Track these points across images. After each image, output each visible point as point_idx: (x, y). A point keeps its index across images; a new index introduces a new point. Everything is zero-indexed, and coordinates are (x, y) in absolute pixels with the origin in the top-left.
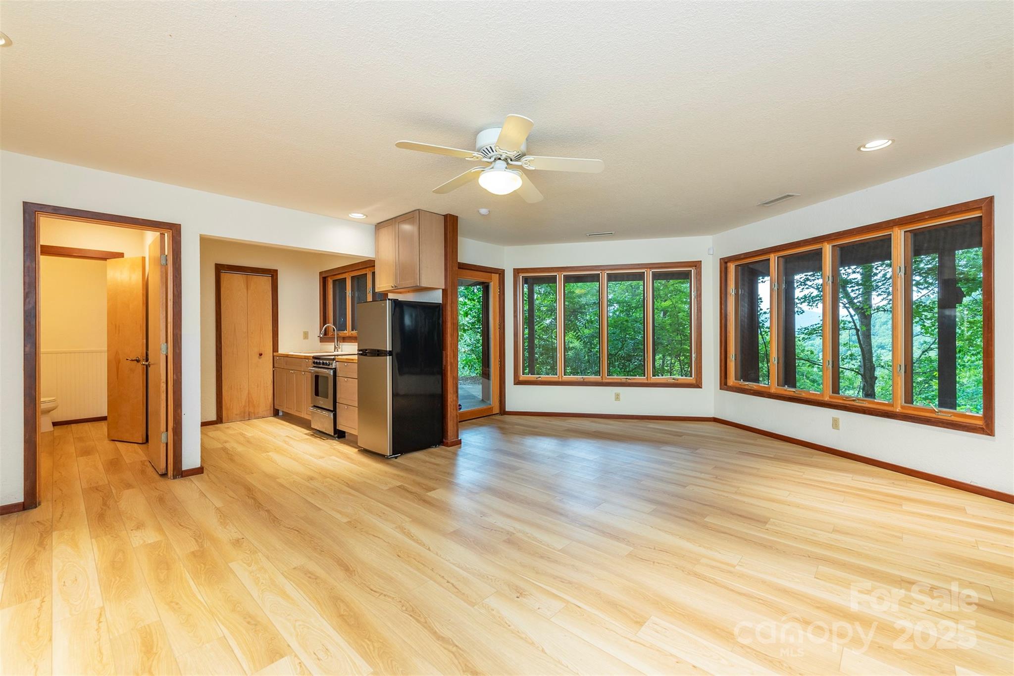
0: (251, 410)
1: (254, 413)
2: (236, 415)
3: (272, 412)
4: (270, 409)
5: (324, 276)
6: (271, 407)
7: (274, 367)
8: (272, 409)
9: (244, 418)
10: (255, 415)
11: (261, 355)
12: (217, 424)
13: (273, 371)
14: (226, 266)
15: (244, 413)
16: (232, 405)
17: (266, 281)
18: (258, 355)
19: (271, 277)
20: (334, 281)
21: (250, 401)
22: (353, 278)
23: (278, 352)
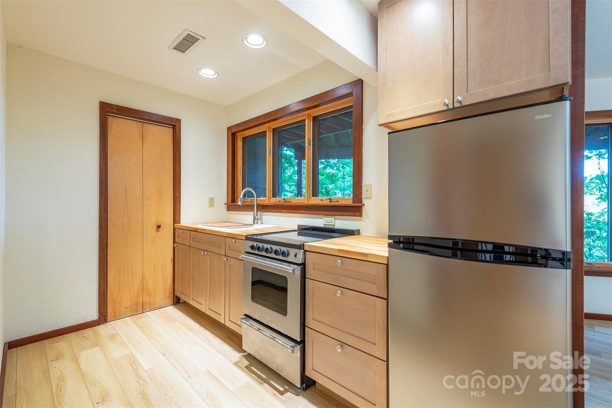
0: (146, 299)
1: (150, 303)
2: (127, 308)
3: (172, 300)
4: (169, 296)
5: (233, 131)
6: (170, 293)
7: (174, 242)
8: (172, 296)
9: (137, 311)
10: (150, 306)
11: (159, 227)
12: (99, 324)
13: (174, 248)
14: (115, 107)
15: (137, 304)
16: (120, 296)
17: (167, 133)
18: (156, 227)
19: (173, 128)
20: (244, 139)
21: (143, 288)
22: (274, 130)
23: (180, 223)
